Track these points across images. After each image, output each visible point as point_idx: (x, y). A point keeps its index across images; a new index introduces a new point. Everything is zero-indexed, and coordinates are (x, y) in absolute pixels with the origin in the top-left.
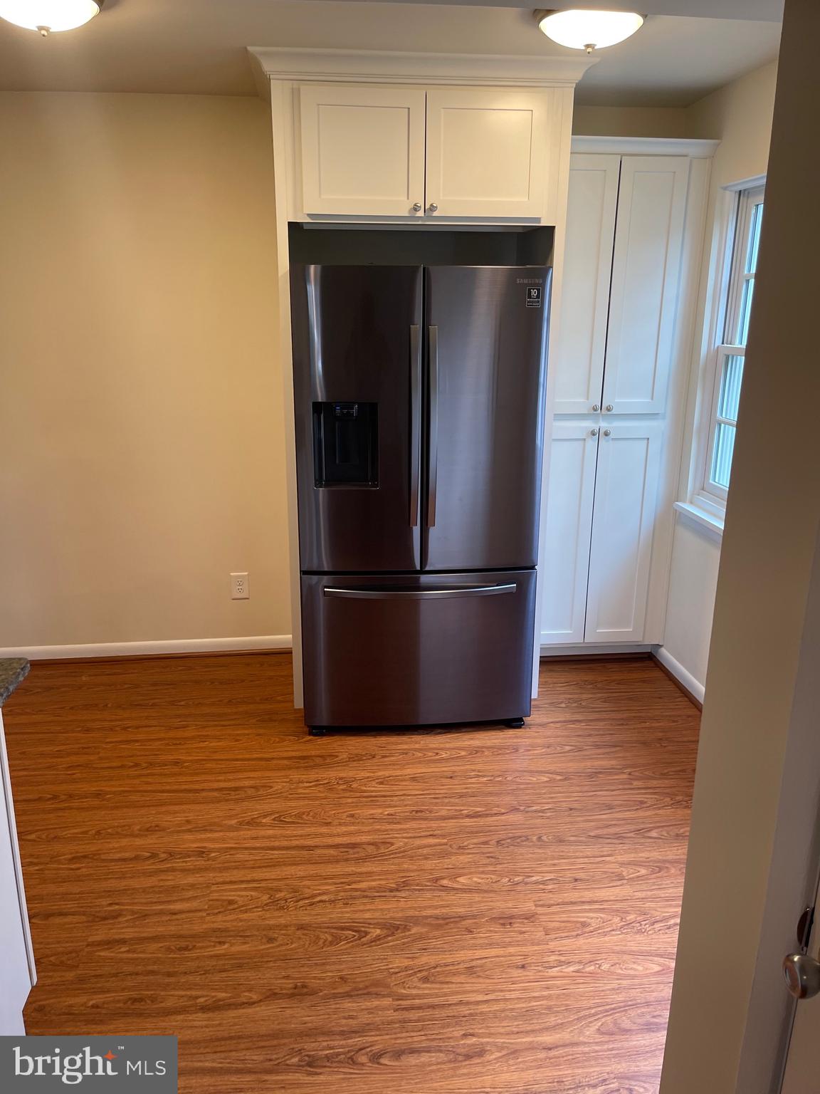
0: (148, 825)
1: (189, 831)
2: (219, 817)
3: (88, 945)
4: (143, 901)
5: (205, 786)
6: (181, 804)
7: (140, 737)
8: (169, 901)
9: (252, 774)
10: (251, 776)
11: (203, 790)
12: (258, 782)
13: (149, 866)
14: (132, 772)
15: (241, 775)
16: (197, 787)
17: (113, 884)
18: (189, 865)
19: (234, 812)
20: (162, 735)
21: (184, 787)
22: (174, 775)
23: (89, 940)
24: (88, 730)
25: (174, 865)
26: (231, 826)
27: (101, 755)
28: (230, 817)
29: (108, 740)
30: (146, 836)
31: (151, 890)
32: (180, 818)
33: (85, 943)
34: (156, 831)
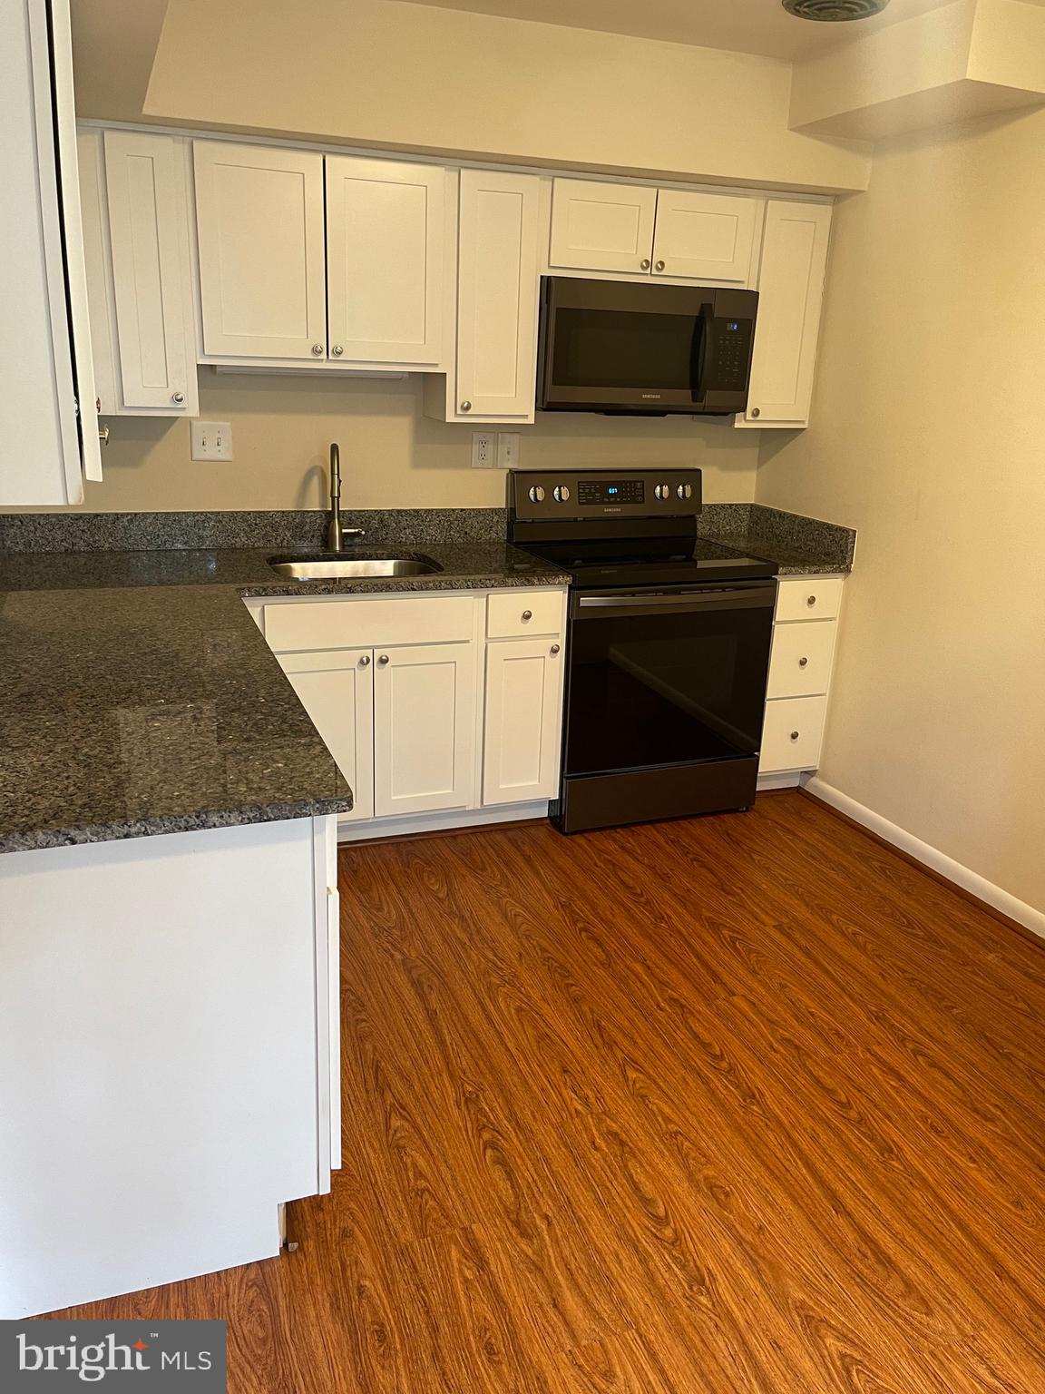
0: (722, 1182)
1: (740, 1241)
2: (797, 1268)
3: (464, 1229)
4: (567, 1252)
5: (861, 1213)
6: (795, 1201)
7: (914, 1078)
8: (577, 1285)
9: (941, 1268)
10: (938, 1268)
11: (849, 1215)
12: (930, 1285)
13: (637, 1224)
14: (825, 1109)
15: (924, 1250)
16: (850, 1202)
17: (584, 1201)
18: (663, 1277)
19: (823, 1284)
20: (942, 1102)
21: (839, 1188)
22: (857, 1159)
23: (474, 1226)
24: (879, 1018)
25: (655, 1257)
26: (786, 1296)
27: (838, 1058)
28: (806, 1283)
29: (876, 1048)
30: (699, 1190)
31: (591, 1252)
32: (760, 1215)
33: (467, 1224)
34: (717, 1199)
